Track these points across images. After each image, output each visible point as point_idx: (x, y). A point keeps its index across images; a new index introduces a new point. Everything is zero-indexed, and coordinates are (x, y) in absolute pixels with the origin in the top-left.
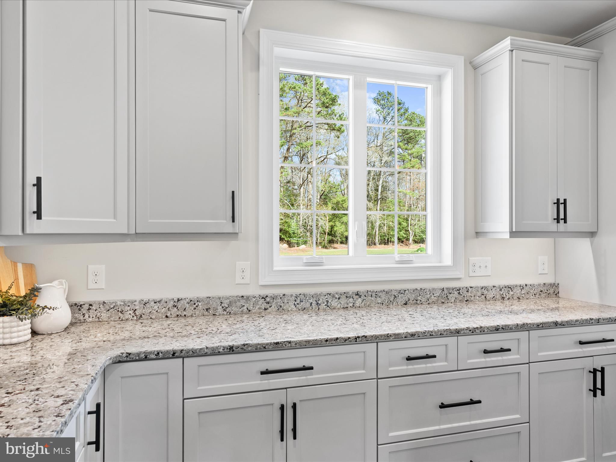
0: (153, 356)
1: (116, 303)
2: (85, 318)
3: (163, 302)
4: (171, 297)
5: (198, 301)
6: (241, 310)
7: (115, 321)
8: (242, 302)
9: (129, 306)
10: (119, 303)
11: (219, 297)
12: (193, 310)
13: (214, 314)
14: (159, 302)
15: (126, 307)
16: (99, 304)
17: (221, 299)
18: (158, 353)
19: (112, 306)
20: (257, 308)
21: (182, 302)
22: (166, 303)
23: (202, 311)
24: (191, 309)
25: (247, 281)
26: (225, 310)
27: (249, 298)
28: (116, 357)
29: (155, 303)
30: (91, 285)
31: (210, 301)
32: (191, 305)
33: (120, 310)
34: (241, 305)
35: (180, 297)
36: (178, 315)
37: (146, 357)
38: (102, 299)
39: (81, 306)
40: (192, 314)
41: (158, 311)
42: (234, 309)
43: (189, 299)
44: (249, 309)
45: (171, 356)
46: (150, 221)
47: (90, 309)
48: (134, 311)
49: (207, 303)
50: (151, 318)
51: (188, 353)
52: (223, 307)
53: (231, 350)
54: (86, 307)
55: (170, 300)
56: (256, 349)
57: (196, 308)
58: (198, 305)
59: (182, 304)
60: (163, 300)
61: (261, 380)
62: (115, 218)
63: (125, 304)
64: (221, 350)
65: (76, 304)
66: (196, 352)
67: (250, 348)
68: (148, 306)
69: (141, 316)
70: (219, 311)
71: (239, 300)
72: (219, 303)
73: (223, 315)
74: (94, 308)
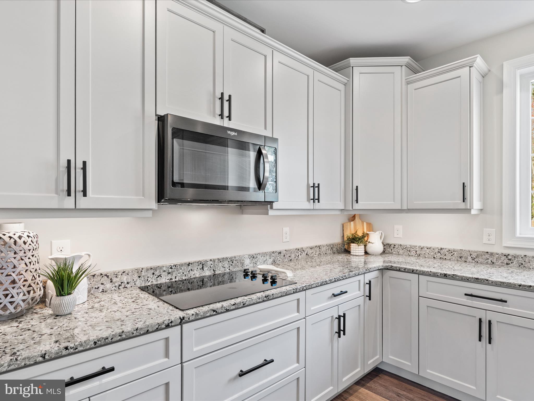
0: (403, 270)
1: (406, 246)
2: (392, 251)
3: (432, 249)
4: (437, 246)
5: (454, 251)
6: (486, 261)
7: (406, 255)
8: (487, 256)
9: (413, 248)
10: (408, 246)
11: (469, 251)
12: (451, 256)
13: (465, 260)
14: (430, 248)
15: (412, 249)
16: (399, 245)
17: (471, 252)
18: (405, 269)
19: (405, 247)
20: (500, 262)
21: (443, 250)
22: (434, 249)
23: (456, 257)
24: (449, 256)
25: (493, 242)
26: (473, 260)
27: (493, 254)
28: (386, 266)
29: (427, 248)
30: (396, 236)
31: (463, 252)
32: (449, 253)
33: (408, 250)
34: (486, 258)
35: (442, 247)
36: (441, 258)
37: (399, 270)
38: (400, 243)
39: (390, 245)
40: (450, 258)
41: (429, 253)
42: (480, 260)
43: (448, 249)
44: (493, 262)
45: (411, 272)
46: (415, 202)
47: (395, 247)
48: (416, 252)
49: (460, 253)
50: (425, 257)
51: (420, 272)
52: (472, 257)
53: (445, 276)
54: (393, 246)
55: (436, 248)
56: (462, 279)
57: (453, 255)
58: (454, 253)
59: (444, 252)
60: (432, 247)
61: (467, 300)
62: (394, 201)
63: (411, 247)
64: (439, 275)
65: (388, 244)
66: (425, 273)
67: (457, 278)
68: (424, 250)
69: (420, 255)
70: (469, 259)
71: (485, 255)
72: (469, 254)
73: (472, 262)
74: (396, 247)
